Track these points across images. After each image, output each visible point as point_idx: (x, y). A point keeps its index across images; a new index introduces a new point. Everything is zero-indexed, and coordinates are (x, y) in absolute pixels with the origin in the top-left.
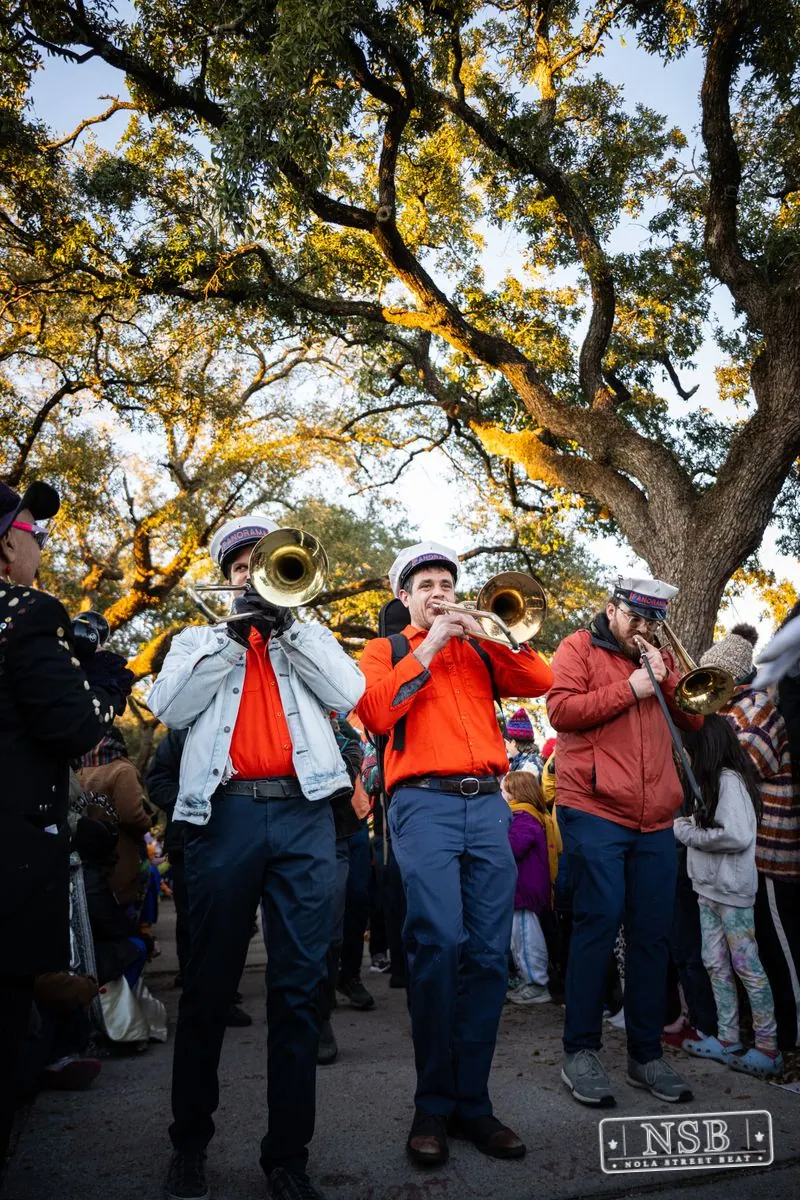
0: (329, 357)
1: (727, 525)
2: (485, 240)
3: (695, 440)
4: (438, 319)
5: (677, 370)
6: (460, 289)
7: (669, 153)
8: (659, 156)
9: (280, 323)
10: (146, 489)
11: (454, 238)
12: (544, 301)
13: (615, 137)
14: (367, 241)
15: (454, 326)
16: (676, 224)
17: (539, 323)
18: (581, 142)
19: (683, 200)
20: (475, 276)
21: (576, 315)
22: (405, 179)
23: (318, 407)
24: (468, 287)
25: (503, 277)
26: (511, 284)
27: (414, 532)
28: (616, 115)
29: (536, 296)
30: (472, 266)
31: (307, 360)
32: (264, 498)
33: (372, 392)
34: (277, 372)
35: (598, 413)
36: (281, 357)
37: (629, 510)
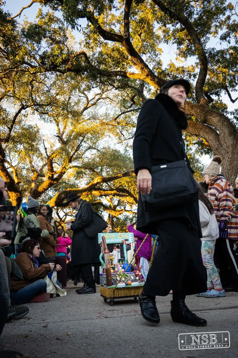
0: (110, 97)
2: (162, 50)
4: (146, 74)
5: (230, 92)
6: (154, 68)
8: (224, 14)
9: (92, 83)
10: (51, 147)
11: (152, 50)
12: (183, 71)
13: (208, 7)
14: (121, 49)
15: (151, 76)
16: (230, 37)
20: (159, 63)
21: (195, 76)
22: (134, 28)
23: (107, 115)
24: (156, 67)
25: (169, 62)
26: (172, 65)
29: (181, 69)
30: (158, 60)
31: (102, 98)
32: (90, 148)
33: (124, 107)
34: (92, 103)
35: (201, 105)
36: (93, 97)
37: (213, 139)
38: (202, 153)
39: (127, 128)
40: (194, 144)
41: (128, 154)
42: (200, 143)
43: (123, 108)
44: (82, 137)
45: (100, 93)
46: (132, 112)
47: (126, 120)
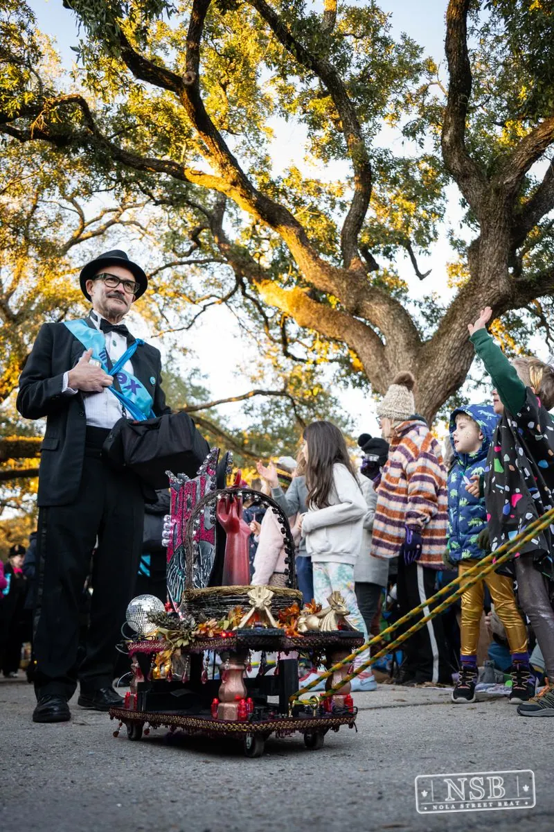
0: (141, 223)
1: (441, 366)
2: (275, 133)
3: (428, 318)
4: (230, 179)
5: (416, 256)
6: (252, 171)
7: (423, 79)
8: (416, 80)
9: (98, 179)
11: (250, 129)
12: (319, 191)
13: (382, 56)
14: (175, 110)
15: (243, 187)
16: (423, 132)
17: (313, 209)
18: (355, 55)
19: (430, 114)
20: (264, 162)
21: (342, 206)
24: (258, 170)
25: (289, 165)
26: (294, 172)
27: (204, 379)
28: (385, 38)
29: (312, 185)
30: (262, 154)
31: (121, 222)
33: (174, 250)
34: (95, 229)
35: (352, 273)
36: (98, 215)
37: (371, 352)
38: (346, 384)
39: (177, 303)
40: (331, 361)
41: (175, 367)
42: (344, 361)
43: (170, 254)
44: (61, 308)
45: (115, 207)
46: (193, 265)
47: (176, 284)
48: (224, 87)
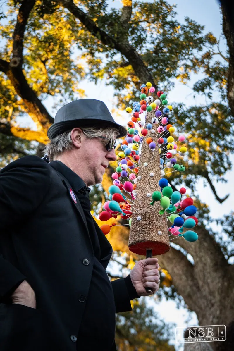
3: (229, 234)
7: (206, 48)
8: (200, 49)
11: (66, 90)
13: (171, 34)
16: (210, 88)
22: (33, 49)
28: (172, 22)
48: (44, 62)
